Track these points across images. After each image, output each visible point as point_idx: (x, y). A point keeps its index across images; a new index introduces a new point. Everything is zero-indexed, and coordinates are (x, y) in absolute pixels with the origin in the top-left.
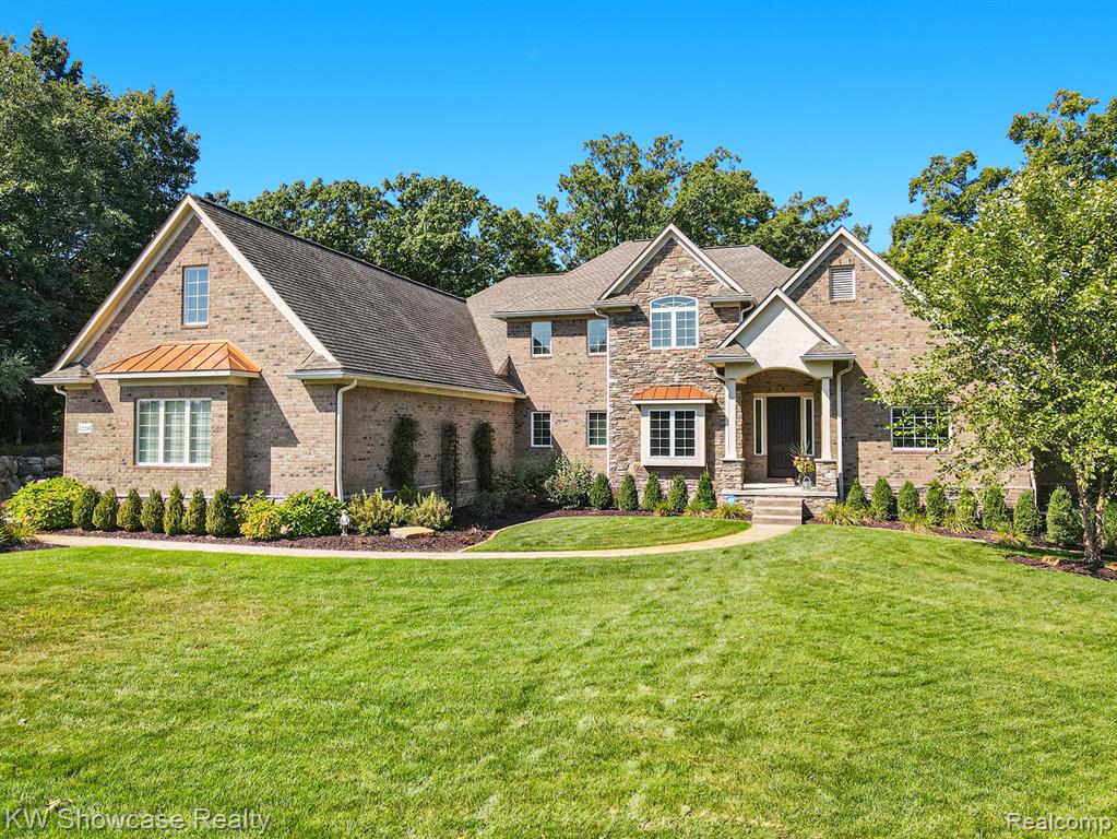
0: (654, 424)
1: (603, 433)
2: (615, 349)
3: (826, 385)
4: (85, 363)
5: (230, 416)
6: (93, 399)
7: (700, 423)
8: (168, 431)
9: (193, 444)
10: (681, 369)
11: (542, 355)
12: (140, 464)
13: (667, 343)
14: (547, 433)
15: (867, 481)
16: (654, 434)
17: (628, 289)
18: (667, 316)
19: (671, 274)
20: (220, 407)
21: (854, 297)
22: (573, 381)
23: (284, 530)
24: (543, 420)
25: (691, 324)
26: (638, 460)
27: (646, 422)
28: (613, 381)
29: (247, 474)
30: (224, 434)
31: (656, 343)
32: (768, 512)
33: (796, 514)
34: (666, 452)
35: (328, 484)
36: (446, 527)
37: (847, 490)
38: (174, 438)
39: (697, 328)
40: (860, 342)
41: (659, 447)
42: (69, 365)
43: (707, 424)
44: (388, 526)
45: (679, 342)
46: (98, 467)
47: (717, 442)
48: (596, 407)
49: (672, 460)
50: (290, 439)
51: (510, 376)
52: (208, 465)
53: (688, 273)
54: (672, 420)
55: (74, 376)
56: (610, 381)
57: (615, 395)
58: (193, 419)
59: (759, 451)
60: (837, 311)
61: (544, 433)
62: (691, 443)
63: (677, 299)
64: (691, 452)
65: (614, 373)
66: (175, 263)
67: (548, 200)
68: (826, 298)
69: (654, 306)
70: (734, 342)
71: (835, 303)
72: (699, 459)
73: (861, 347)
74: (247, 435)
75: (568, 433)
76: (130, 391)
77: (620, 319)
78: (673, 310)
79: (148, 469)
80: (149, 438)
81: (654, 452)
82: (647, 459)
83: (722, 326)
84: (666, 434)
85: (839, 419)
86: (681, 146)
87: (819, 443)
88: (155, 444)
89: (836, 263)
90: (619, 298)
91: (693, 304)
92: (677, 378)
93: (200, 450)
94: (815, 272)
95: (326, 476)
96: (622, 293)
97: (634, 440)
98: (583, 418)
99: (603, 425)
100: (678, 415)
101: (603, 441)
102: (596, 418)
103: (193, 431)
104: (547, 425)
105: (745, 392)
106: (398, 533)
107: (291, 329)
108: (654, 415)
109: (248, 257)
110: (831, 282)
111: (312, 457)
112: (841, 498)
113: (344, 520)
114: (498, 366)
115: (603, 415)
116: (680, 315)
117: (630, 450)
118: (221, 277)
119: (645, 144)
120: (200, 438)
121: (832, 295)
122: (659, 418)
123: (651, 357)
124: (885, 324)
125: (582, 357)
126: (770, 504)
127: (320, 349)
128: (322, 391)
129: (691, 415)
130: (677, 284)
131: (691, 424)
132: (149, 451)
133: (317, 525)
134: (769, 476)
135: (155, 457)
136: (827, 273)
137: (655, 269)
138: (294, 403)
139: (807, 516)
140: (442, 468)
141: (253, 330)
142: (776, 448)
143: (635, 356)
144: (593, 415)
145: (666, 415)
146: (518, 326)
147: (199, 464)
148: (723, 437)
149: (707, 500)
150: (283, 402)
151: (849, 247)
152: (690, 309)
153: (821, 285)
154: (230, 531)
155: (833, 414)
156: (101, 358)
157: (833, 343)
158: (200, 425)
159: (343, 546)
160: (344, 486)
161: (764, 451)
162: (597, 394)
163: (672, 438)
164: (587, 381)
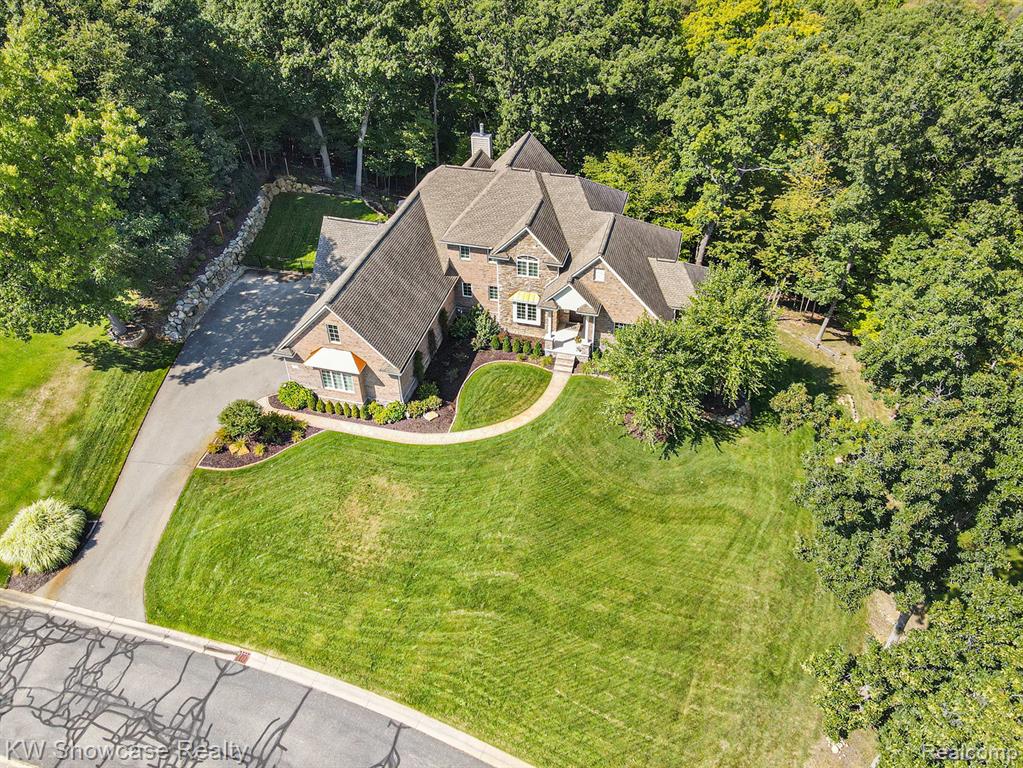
0: (518, 308)
1: (496, 295)
3: (587, 320)
5: (360, 382)
7: (538, 309)
8: (335, 380)
10: (531, 286)
11: (465, 258)
12: (326, 388)
13: (525, 274)
14: (470, 292)
16: (518, 311)
18: (525, 263)
19: (526, 247)
21: (603, 281)
22: (481, 272)
24: (468, 287)
25: (536, 268)
26: (512, 318)
27: (515, 306)
31: (519, 273)
32: (561, 365)
33: (571, 367)
34: (524, 318)
36: (440, 407)
37: (594, 349)
38: (338, 382)
39: (538, 270)
40: (604, 298)
41: (521, 315)
42: (285, 347)
44: (422, 414)
45: (530, 275)
48: (493, 285)
49: (526, 321)
50: (382, 384)
51: (451, 270)
53: (534, 247)
54: (527, 307)
55: (289, 354)
58: (345, 381)
60: (596, 285)
62: (535, 316)
63: (529, 257)
64: (535, 320)
69: (518, 258)
70: (552, 299)
71: (595, 282)
72: (538, 322)
74: (366, 385)
75: (479, 292)
77: (503, 262)
78: (528, 261)
79: (330, 392)
80: (327, 380)
81: (519, 317)
82: (516, 319)
83: (549, 272)
84: (524, 312)
88: (330, 382)
89: (597, 267)
90: (502, 255)
91: (537, 260)
92: (529, 289)
93: (348, 387)
94: (588, 268)
95: (397, 395)
96: (504, 251)
98: (487, 288)
99: (496, 291)
100: (529, 305)
101: (496, 298)
104: (470, 289)
106: (429, 416)
108: (519, 305)
110: (594, 273)
111: (392, 391)
112: (591, 356)
113: (408, 415)
114: (445, 263)
115: (496, 288)
116: (530, 264)
117: (508, 314)
118: (344, 331)
121: (595, 278)
123: (518, 279)
124: (615, 293)
125: (486, 263)
126: (562, 359)
127: (389, 363)
129: (535, 307)
130: (529, 251)
132: (328, 384)
135: (331, 386)
136: (593, 270)
137: (520, 243)
141: (361, 349)
143: (510, 278)
144: (491, 288)
145: (524, 305)
147: (349, 391)
149: (538, 353)
150: (378, 374)
151: (603, 261)
152: (535, 262)
153: (590, 274)
154: (369, 418)
158: (348, 382)
159: (409, 429)
160: (404, 399)
162: (493, 279)
163: (526, 314)
164: (488, 274)
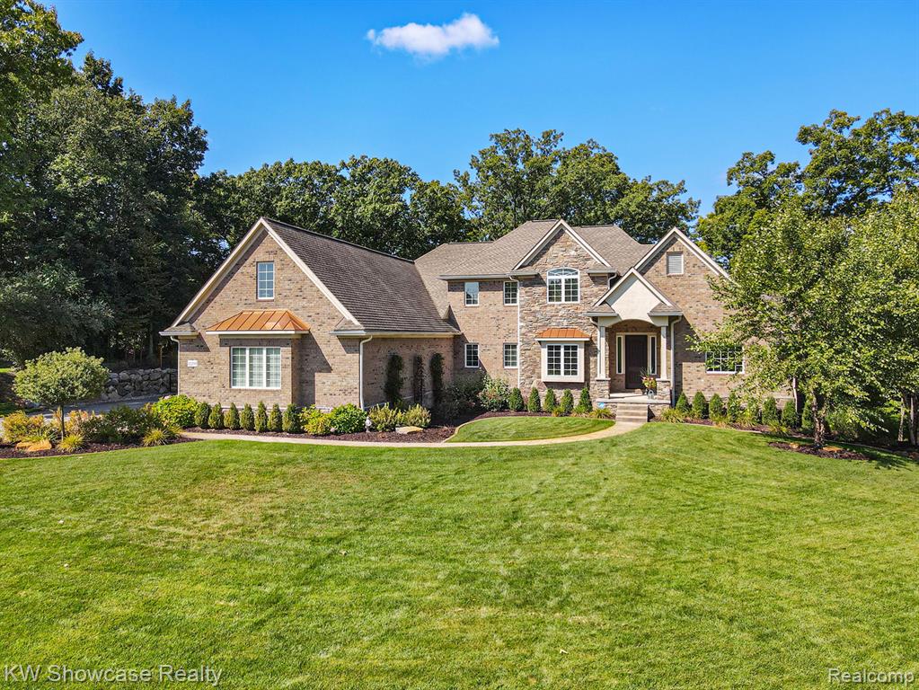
0: (550, 354)
1: (514, 358)
2: (523, 303)
3: (664, 331)
4: (191, 322)
5: (293, 358)
6: (198, 344)
7: (581, 352)
8: (251, 367)
9: (268, 375)
10: (569, 317)
11: (472, 305)
12: (233, 387)
13: (559, 299)
14: (476, 358)
15: (690, 393)
16: (550, 360)
17: (531, 263)
18: (559, 281)
19: (562, 253)
20: (286, 353)
21: (682, 273)
22: (493, 323)
23: (333, 429)
24: (473, 350)
25: (575, 287)
26: (540, 377)
27: (545, 351)
28: (522, 324)
29: (303, 394)
30: (290, 370)
31: (551, 299)
32: (626, 414)
33: (644, 415)
34: (558, 373)
35: (356, 400)
36: (428, 426)
37: (677, 399)
38: (256, 371)
39: (579, 290)
40: (687, 302)
41: (553, 367)
42: (182, 323)
43: (585, 354)
44: (394, 426)
45: (567, 299)
46: (202, 389)
47: (592, 366)
48: (510, 341)
49: (562, 378)
50: (330, 370)
51: (450, 319)
52: (279, 388)
53: (573, 253)
54: (562, 351)
55: (185, 331)
56: (520, 324)
57: (524, 334)
58: (268, 360)
59: (620, 371)
60: (671, 282)
61: (473, 358)
62: (575, 367)
63: (565, 270)
64: (575, 373)
65: (522, 318)
66: (250, 260)
67: (462, 174)
68: (664, 273)
69: (550, 274)
70: (604, 302)
71: (670, 277)
72: (580, 378)
73: (687, 306)
74: (302, 369)
75: (490, 358)
76: (224, 341)
77: (527, 283)
78: (563, 278)
79: (240, 390)
80: (239, 371)
81: (550, 373)
82: (546, 377)
83: (596, 289)
84: (558, 360)
85: (672, 351)
86: (562, 137)
87: (659, 366)
88: (243, 374)
89: (670, 250)
90: (527, 269)
91: (577, 273)
92: (565, 323)
93: (272, 379)
94: (657, 256)
95: (354, 395)
96: (528, 265)
97: (536, 364)
98: (501, 348)
99: (514, 353)
100: (567, 348)
101: (514, 364)
102: (510, 348)
103: (268, 367)
104: (476, 353)
105: (611, 333)
106: (401, 430)
107: (329, 303)
108: (550, 348)
109: (301, 257)
110: (668, 260)
111: (344, 383)
112: (672, 405)
113: (368, 423)
114: (443, 313)
115: (514, 346)
116: (567, 281)
117: (533, 372)
118: (282, 269)
119: (536, 136)
120: (273, 371)
121: (668, 272)
122: (553, 349)
123: (548, 309)
124: (702, 290)
125: (500, 306)
126: (627, 408)
127: (348, 316)
128: (349, 343)
129: (575, 348)
130: (566, 259)
131: (575, 354)
132: (238, 379)
133: (352, 427)
134: (627, 388)
135: (243, 382)
136: (664, 256)
137: (551, 249)
138: (331, 349)
139: (651, 416)
140: (414, 385)
141: (305, 303)
142: (632, 369)
143: (537, 308)
144: (507, 346)
145: (558, 348)
146: (456, 285)
147: (272, 388)
148: (596, 362)
149: (586, 405)
150: (325, 350)
151: (679, 239)
152: (574, 277)
153: (660, 264)
154: (297, 430)
155: (668, 347)
156: (202, 318)
157: (669, 304)
158: (272, 363)
159: (369, 439)
160: (364, 401)
161: (623, 372)
162: (511, 332)
163: (562, 363)
164: (504, 323)
